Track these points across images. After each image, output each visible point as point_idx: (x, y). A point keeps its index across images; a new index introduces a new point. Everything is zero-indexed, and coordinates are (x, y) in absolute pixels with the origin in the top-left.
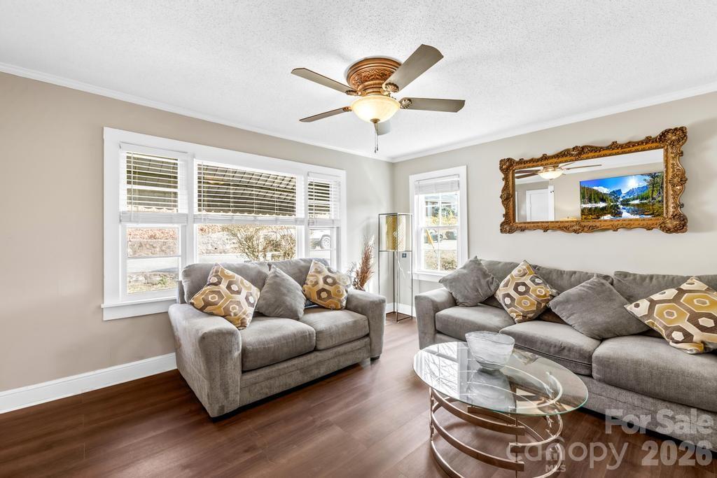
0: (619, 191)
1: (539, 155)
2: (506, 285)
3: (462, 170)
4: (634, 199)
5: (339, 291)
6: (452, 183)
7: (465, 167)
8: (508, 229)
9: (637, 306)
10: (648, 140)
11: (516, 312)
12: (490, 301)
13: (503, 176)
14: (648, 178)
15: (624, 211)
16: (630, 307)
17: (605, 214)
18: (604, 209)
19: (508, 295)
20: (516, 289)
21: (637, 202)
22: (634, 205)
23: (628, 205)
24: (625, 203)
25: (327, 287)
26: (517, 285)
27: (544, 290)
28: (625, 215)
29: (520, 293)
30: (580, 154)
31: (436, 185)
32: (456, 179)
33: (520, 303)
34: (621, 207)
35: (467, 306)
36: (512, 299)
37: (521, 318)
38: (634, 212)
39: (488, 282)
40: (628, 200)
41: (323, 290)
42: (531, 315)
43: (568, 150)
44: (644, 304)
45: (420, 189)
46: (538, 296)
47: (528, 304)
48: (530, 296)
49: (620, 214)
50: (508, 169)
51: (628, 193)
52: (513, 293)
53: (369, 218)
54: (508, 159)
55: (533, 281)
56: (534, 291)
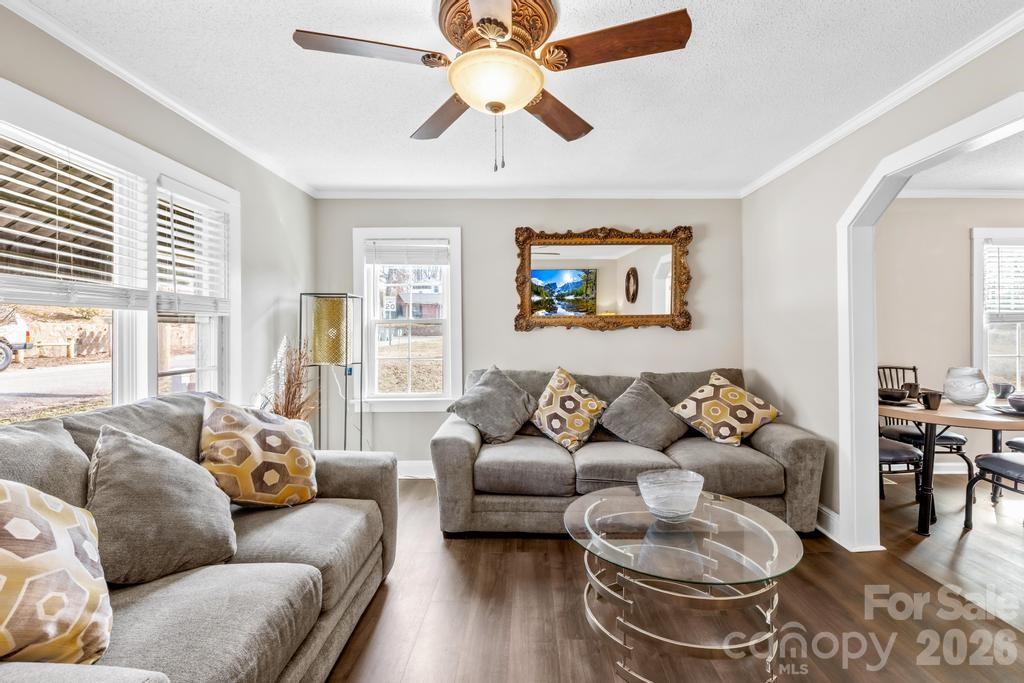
0: (554, 285)
1: (562, 231)
2: (550, 402)
3: (454, 233)
4: (568, 295)
5: (302, 461)
6: (439, 251)
7: (460, 229)
8: (524, 324)
9: (684, 407)
10: (664, 234)
11: (570, 437)
12: (528, 430)
13: (518, 251)
14: (583, 274)
15: (559, 307)
16: (678, 409)
17: (539, 309)
18: (538, 303)
19: (556, 416)
20: (563, 406)
21: (571, 297)
22: (569, 301)
23: (563, 300)
24: (561, 298)
25: (273, 457)
26: (563, 400)
27: (595, 404)
28: (560, 310)
29: (570, 411)
30: (606, 237)
31: (408, 251)
32: (444, 245)
33: (572, 425)
34: (557, 302)
35: (504, 442)
36: (562, 420)
37: (576, 444)
38: (569, 309)
39: (524, 400)
40: (563, 295)
41: (267, 466)
42: (586, 438)
43: (595, 230)
44: (691, 405)
45: (376, 253)
46: (591, 411)
47: (580, 425)
48: (582, 412)
49: (554, 310)
50: (524, 242)
51: (563, 288)
52: (561, 412)
53: (277, 301)
54: (527, 229)
55: (580, 393)
56: (585, 405)
